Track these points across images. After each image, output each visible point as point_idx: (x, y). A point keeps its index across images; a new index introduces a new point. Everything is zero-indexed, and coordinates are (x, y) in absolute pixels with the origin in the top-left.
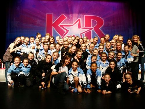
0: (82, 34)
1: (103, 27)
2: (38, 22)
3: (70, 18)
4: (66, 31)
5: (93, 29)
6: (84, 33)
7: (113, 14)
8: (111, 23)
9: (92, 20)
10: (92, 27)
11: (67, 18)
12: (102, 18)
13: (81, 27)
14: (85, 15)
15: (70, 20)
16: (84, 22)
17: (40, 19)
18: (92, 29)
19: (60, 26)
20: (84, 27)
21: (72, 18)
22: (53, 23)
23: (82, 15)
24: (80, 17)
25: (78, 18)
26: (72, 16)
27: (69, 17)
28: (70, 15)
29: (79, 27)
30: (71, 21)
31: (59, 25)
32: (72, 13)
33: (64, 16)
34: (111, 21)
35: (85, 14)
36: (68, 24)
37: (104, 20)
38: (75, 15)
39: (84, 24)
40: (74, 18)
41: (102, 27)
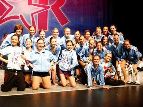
0: (34, 15)
1: (65, 6)
5: (50, 8)
6: (37, 14)
8: (76, 2)
10: (50, 4)
13: (33, 3)
20: (38, 4)
41: (63, 5)
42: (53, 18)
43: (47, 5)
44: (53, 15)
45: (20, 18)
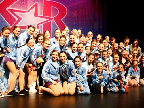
0: (39, 26)
1: (66, 18)
4: (17, 19)
5: (53, 20)
6: (42, 24)
7: (78, 3)
8: (75, 14)
9: (53, 8)
13: (39, 15)
16: (42, 9)
18: (52, 19)
19: (9, 10)
20: (43, 16)
24: (38, 1)
25: (34, 2)
34: (76, 12)
36: (20, 9)
37: (68, 9)
39: (43, 11)
40: (29, 2)
43: (51, 16)
44: (56, 26)
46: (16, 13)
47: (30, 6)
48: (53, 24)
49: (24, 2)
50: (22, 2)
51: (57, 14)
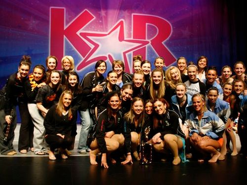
0: (127, 54)
1: (170, 39)
2: (33, 23)
3: (101, 19)
4: (92, 47)
5: (150, 44)
6: (132, 52)
7: (191, 14)
8: (186, 32)
9: (148, 25)
10: (149, 38)
11: (95, 18)
12: (167, 21)
13: (125, 39)
14: (133, 14)
15: (102, 22)
16: (131, 28)
17: (36, 18)
18: (148, 43)
19: (81, 34)
20: (132, 39)
21: (106, 18)
22: (65, 27)
23: (128, 14)
24: (124, 17)
25: (118, 19)
26: (106, 14)
27: (99, 17)
28: (103, 13)
29: (121, 38)
30: (104, 26)
31: (78, 33)
32: (106, 8)
33: (90, 13)
34: (187, 28)
35: (134, 12)
36: (97, 31)
37: (173, 26)
38: (112, 13)
39: (132, 32)
40: (109, 19)
41: (167, 39)
42: (153, 57)
43: (145, 39)
45: (108, 59)
46: (90, 37)
47: (112, 26)
48: (148, 51)
49: (102, 20)
50: (99, 21)
51: (156, 34)
